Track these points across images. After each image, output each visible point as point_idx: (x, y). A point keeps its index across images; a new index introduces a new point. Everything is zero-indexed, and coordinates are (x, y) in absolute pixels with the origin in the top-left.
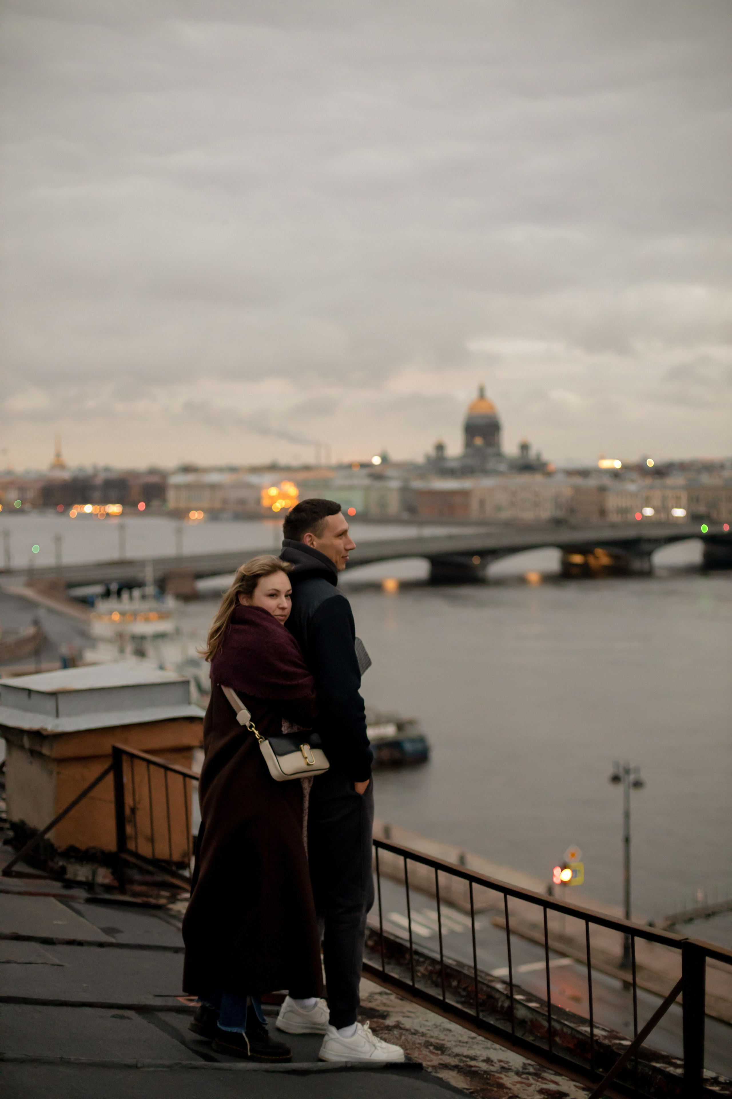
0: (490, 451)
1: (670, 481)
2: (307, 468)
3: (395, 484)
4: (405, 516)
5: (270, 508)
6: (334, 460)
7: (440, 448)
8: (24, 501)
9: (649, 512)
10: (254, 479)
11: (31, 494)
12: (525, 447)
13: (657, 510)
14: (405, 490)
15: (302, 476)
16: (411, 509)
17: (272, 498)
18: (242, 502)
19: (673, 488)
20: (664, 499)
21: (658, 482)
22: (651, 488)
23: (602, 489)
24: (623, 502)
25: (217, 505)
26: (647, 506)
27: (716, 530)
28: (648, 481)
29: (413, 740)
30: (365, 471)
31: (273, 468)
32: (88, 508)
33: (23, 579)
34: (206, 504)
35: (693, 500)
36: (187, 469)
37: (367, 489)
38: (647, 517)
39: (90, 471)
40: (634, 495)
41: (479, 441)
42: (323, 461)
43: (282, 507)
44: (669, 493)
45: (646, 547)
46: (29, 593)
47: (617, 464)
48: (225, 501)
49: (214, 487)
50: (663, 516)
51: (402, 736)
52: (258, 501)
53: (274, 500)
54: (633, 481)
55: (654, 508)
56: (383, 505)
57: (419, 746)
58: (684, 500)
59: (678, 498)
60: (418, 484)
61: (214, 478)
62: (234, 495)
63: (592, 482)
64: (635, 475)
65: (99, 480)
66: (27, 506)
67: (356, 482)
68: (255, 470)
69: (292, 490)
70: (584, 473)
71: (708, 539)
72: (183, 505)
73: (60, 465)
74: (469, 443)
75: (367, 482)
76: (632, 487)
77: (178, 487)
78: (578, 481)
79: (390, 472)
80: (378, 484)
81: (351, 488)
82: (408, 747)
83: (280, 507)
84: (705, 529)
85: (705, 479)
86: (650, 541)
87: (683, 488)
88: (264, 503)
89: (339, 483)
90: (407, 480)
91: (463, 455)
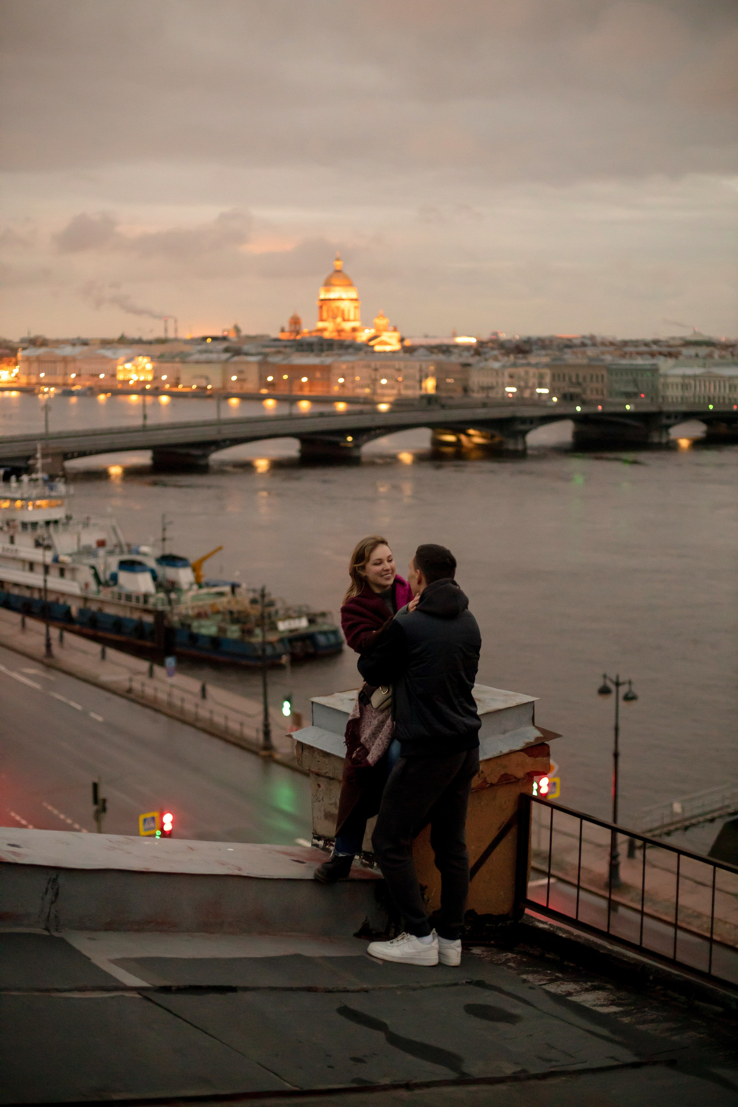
0: (347, 326)
1: (533, 359)
2: (160, 341)
3: (254, 359)
4: (264, 390)
5: (126, 381)
7: (295, 321)
10: (107, 352)
13: (519, 389)
14: (264, 364)
15: (157, 349)
16: (271, 385)
17: (126, 372)
19: (536, 365)
20: (527, 378)
21: (521, 360)
22: (514, 365)
23: (466, 365)
24: (486, 380)
26: (510, 385)
27: (589, 410)
28: (511, 359)
29: (325, 633)
30: (221, 346)
31: (123, 341)
34: (58, 379)
35: (556, 380)
37: (225, 363)
40: (497, 372)
42: (172, 334)
43: (138, 381)
44: (532, 371)
45: (519, 426)
47: (473, 341)
49: (65, 360)
50: (526, 394)
51: (314, 629)
52: (115, 376)
53: (130, 373)
54: (496, 359)
55: (516, 387)
57: (332, 639)
58: (548, 379)
59: (541, 377)
60: (276, 359)
61: (68, 351)
62: (87, 369)
63: (454, 359)
67: (213, 356)
68: (107, 343)
69: (146, 363)
70: (445, 349)
71: (578, 419)
75: (225, 356)
76: (496, 365)
77: (28, 360)
78: (441, 357)
79: (246, 347)
80: (235, 359)
81: (209, 362)
82: (322, 640)
83: (136, 381)
84: (577, 409)
85: (569, 357)
86: (524, 420)
87: (547, 366)
88: (120, 377)
89: (197, 357)
90: (266, 355)
91: (318, 330)
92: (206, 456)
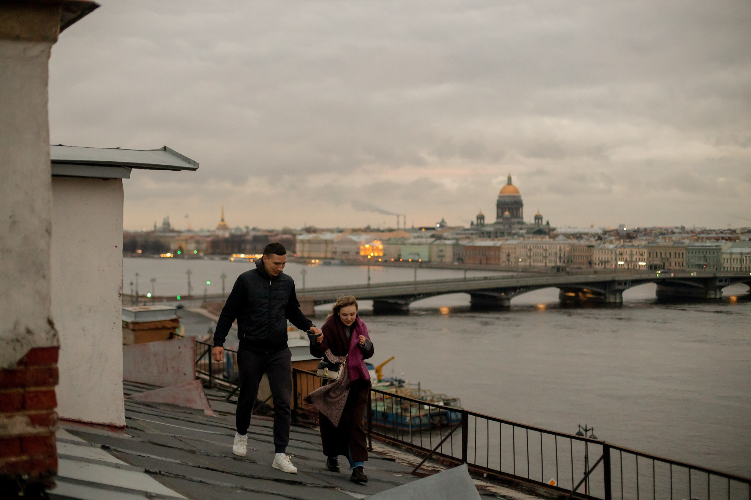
0: (516, 220)
1: (636, 243)
2: (391, 230)
3: (450, 242)
4: (456, 264)
5: (365, 257)
6: (409, 226)
7: (481, 217)
8: (198, 251)
9: (621, 263)
10: (354, 238)
11: (204, 246)
12: (538, 218)
13: (626, 262)
14: (456, 246)
15: (386, 236)
16: (460, 260)
17: (366, 250)
18: (346, 253)
19: (638, 247)
20: (632, 255)
21: (628, 243)
22: (623, 246)
23: (591, 247)
24: (604, 257)
25: (329, 255)
27: (666, 275)
28: (622, 242)
30: (429, 233)
31: (368, 230)
32: (242, 256)
33: (199, 303)
34: (322, 255)
35: (651, 256)
36: (309, 230)
38: (620, 266)
39: (244, 230)
40: (611, 251)
41: (507, 214)
42: (402, 226)
43: (374, 256)
44: (635, 251)
45: (618, 287)
46: (204, 312)
48: (334, 253)
49: (326, 242)
50: (630, 266)
52: (358, 252)
53: (368, 251)
54: (611, 242)
55: (624, 260)
56: (441, 256)
58: (646, 256)
59: (642, 255)
60: (464, 242)
61: (328, 236)
62: (340, 248)
63: (583, 242)
64: (612, 238)
65: (249, 237)
66: (201, 254)
67: (423, 240)
68: (355, 231)
69: (379, 245)
70: (578, 236)
71: (660, 282)
72: (306, 255)
73: (224, 227)
74: (499, 215)
75: (431, 240)
76: (611, 246)
77: (303, 242)
78: (575, 241)
79: (447, 234)
80: (438, 242)
81: (420, 244)
83: (372, 256)
84: (659, 275)
85: (660, 241)
86: (620, 283)
87: (645, 247)
88: (362, 253)
89: (412, 240)
90: (457, 240)
91: (496, 223)
92: (407, 304)
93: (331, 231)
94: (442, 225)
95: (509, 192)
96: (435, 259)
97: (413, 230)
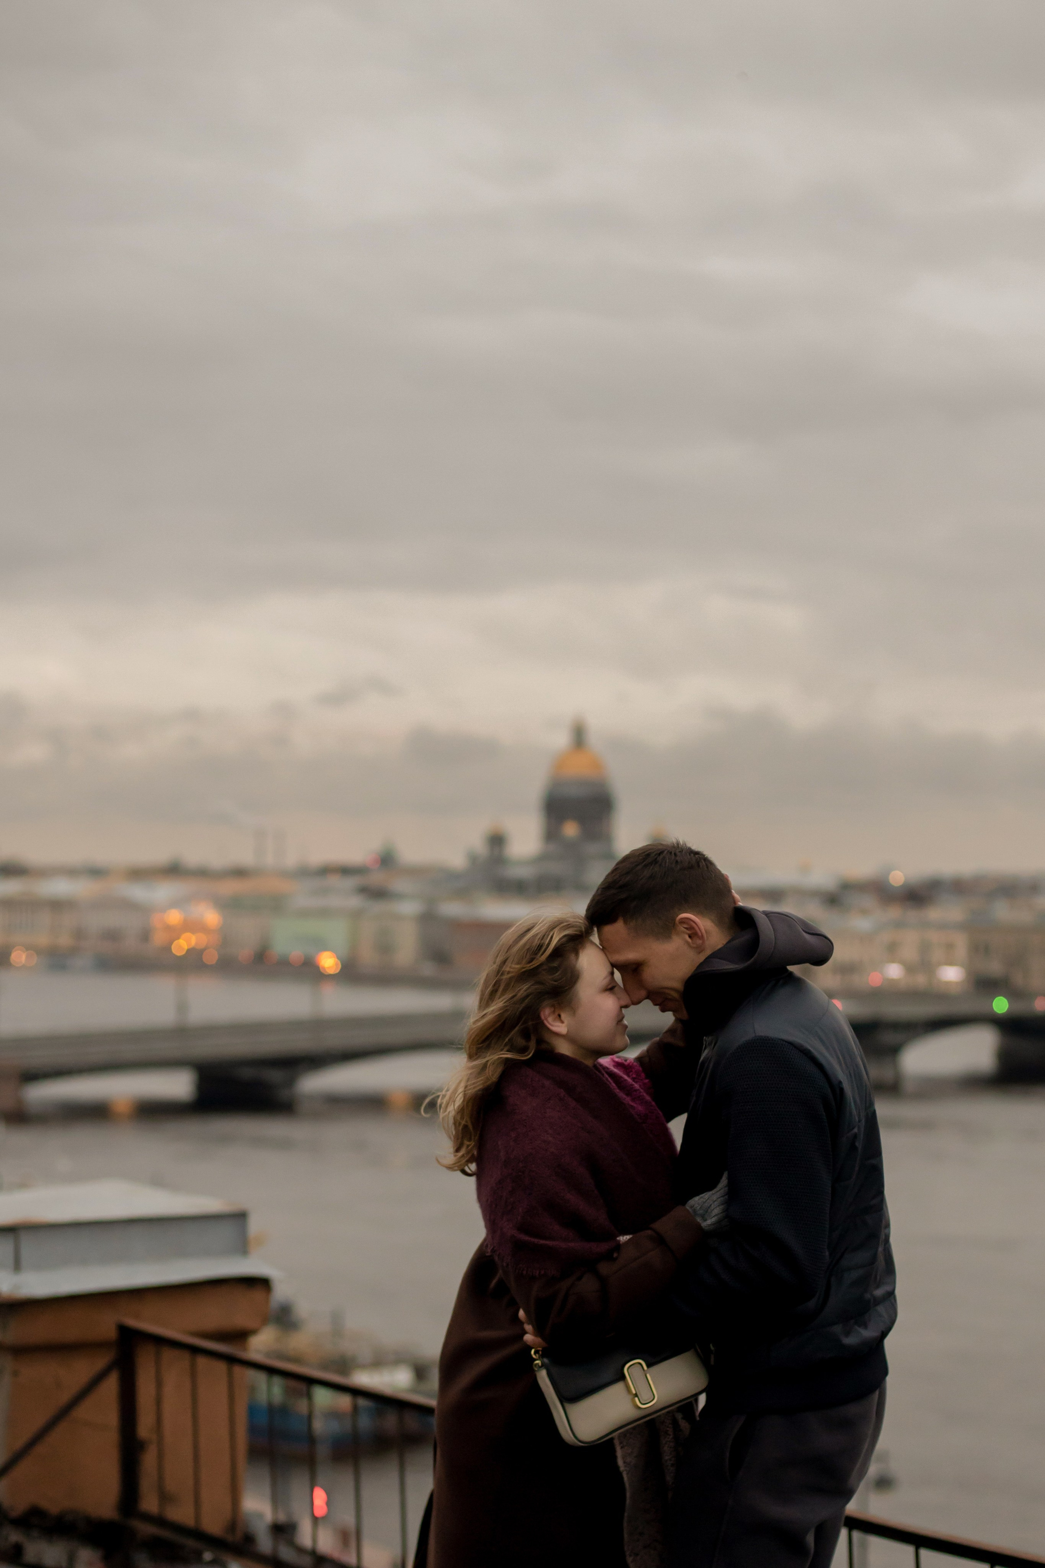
0: (592, 848)
1: (934, 913)
2: (239, 873)
3: (409, 908)
4: (428, 969)
5: (167, 948)
6: (291, 860)
7: (497, 841)
9: (894, 971)
10: (138, 892)
13: (910, 969)
14: (428, 918)
15: (229, 888)
16: (440, 957)
17: (169, 928)
18: (112, 935)
19: (943, 926)
20: (925, 948)
21: (913, 915)
22: (899, 925)
25: (65, 940)
26: (893, 962)
27: (1022, 1008)
28: (894, 913)
30: (350, 882)
31: (174, 870)
34: (43, 939)
35: (980, 949)
36: (6, 868)
37: (356, 915)
38: (892, 981)
40: (865, 938)
41: (571, 830)
42: (271, 860)
43: (191, 947)
44: (933, 936)
45: (888, 1038)
47: (830, 880)
48: (79, 934)
49: (57, 905)
50: (921, 980)
52: (145, 935)
53: (175, 932)
54: (864, 912)
55: (903, 962)
56: (385, 947)
58: (961, 950)
59: (950, 946)
60: (453, 909)
61: (59, 887)
62: (97, 922)
64: (868, 901)
67: (333, 902)
68: (138, 874)
69: (210, 916)
71: (1006, 1025)
74: (551, 834)
75: (355, 902)
76: (867, 924)
79: (400, 885)
80: (378, 907)
81: (324, 913)
83: (186, 948)
84: (1001, 1005)
85: (1003, 912)
86: (898, 1026)
87: (960, 927)
88: (159, 938)
89: (304, 902)
90: (432, 901)
91: (542, 858)
92: (291, 1082)
93: (71, 872)
94: (387, 860)
95: (578, 768)
96: (368, 957)
97: (305, 873)
